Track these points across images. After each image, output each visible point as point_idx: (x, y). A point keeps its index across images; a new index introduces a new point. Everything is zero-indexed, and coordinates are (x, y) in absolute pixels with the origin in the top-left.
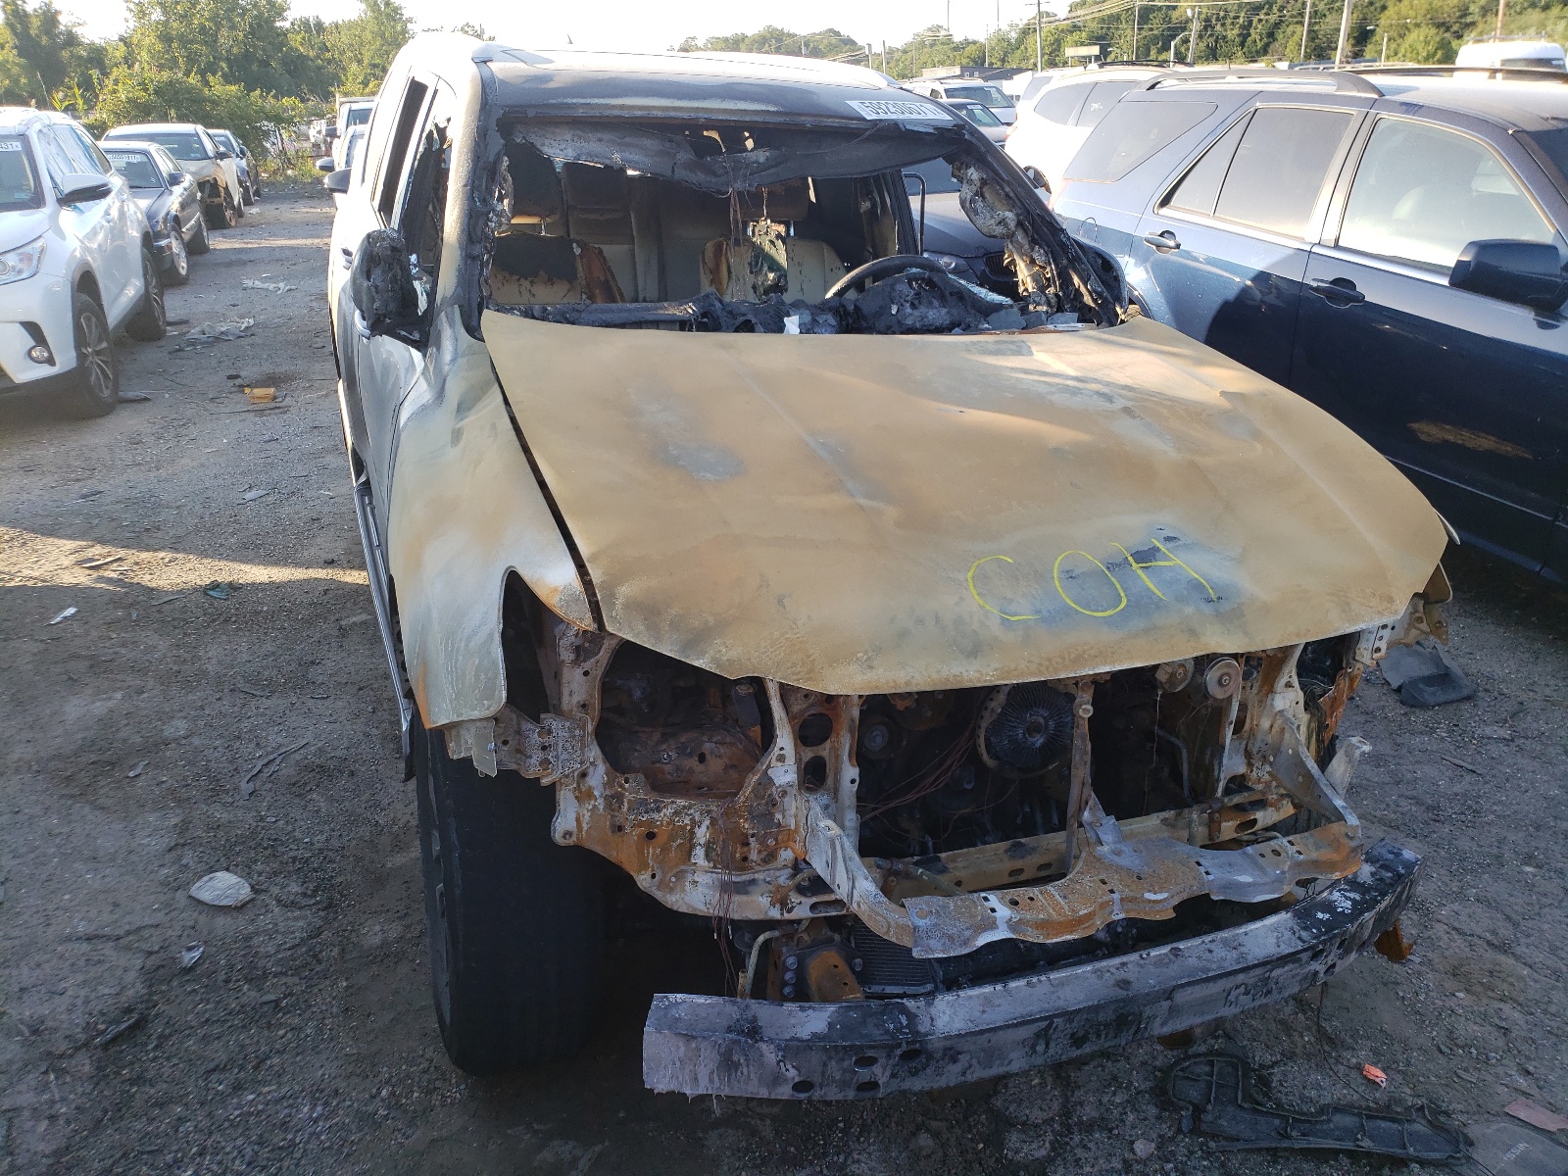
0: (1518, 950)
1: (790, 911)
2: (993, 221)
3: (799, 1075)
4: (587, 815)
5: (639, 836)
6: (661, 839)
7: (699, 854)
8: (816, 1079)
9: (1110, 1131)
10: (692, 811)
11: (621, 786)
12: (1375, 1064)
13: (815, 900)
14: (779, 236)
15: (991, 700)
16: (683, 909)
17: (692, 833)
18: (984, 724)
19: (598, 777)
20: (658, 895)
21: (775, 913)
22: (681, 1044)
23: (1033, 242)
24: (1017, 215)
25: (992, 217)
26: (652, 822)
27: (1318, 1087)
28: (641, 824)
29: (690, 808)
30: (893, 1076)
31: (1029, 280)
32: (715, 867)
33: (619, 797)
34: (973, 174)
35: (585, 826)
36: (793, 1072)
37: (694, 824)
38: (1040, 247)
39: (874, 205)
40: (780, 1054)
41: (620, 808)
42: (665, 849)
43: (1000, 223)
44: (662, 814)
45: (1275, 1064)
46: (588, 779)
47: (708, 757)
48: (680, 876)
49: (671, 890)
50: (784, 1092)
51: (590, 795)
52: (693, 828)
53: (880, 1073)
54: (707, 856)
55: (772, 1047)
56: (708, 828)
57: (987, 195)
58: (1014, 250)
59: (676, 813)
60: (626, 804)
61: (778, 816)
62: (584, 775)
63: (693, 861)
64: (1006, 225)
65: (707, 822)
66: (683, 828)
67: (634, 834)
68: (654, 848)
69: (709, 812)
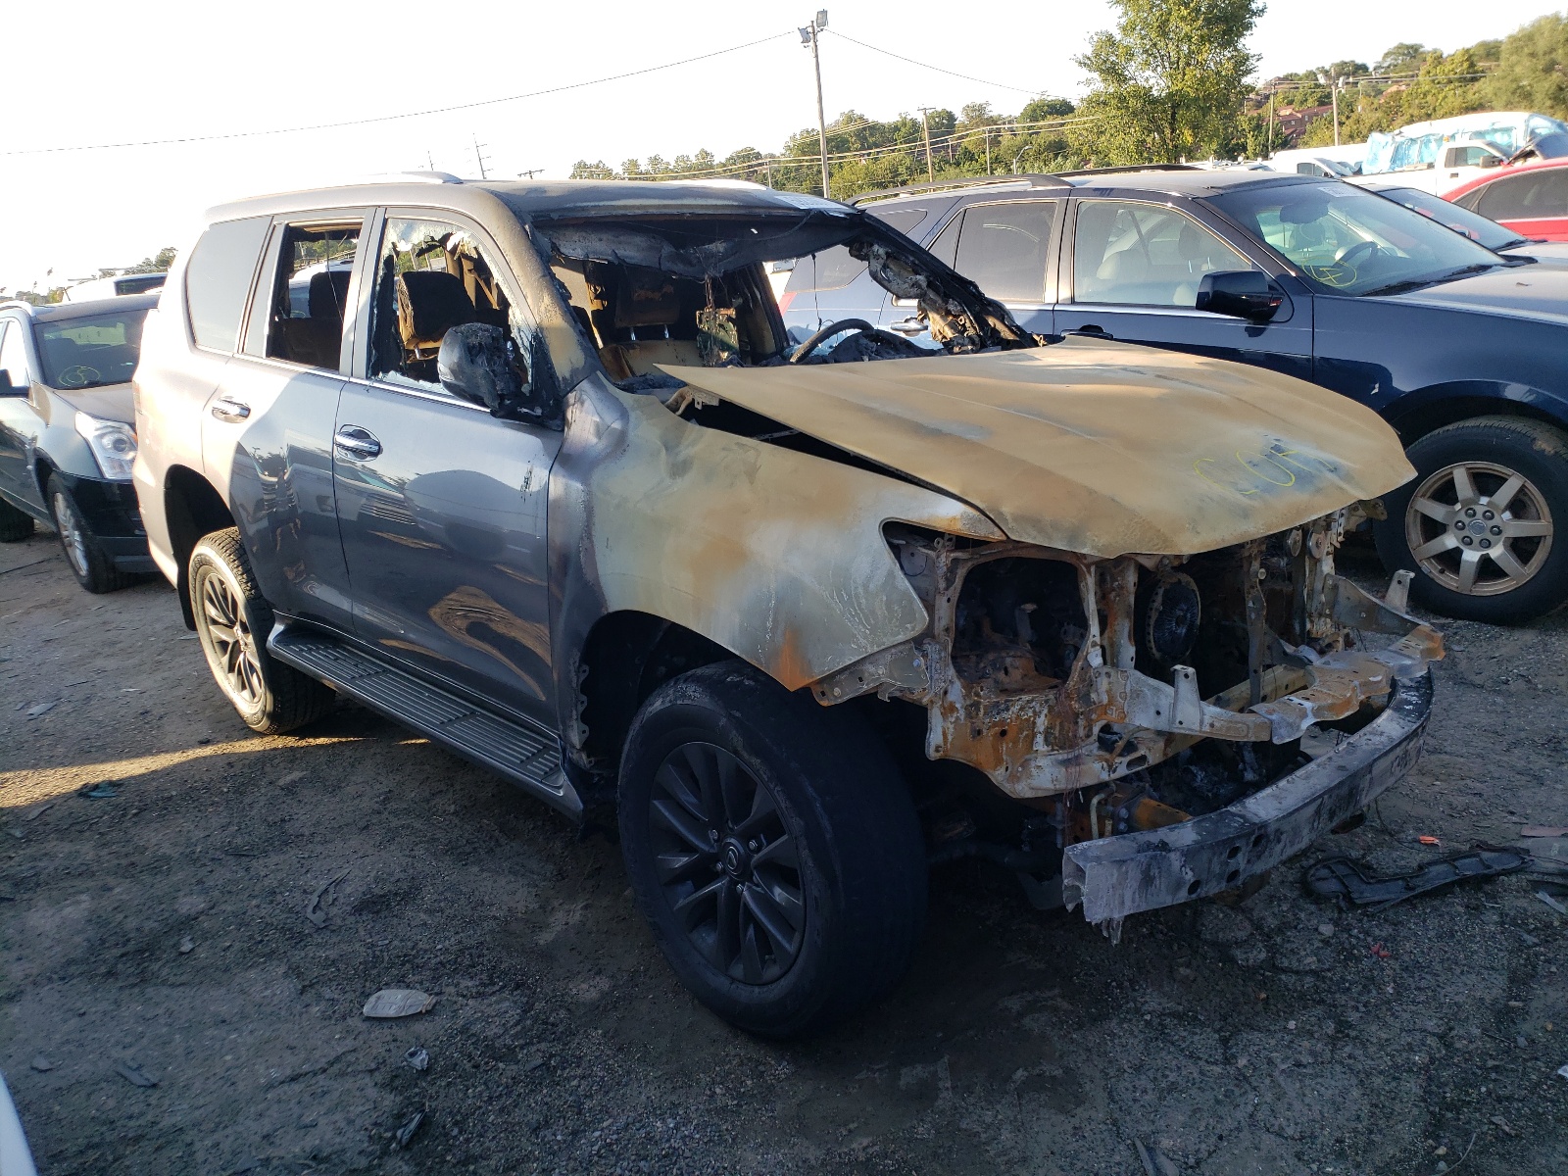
0: (1448, 749)
1: (1114, 772)
2: (906, 285)
3: (1194, 876)
4: (951, 726)
5: (994, 736)
6: (1010, 735)
7: (1040, 739)
8: (1204, 876)
9: (1296, 928)
10: (1034, 703)
11: (977, 695)
12: (1424, 834)
13: (1129, 758)
14: (730, 319)
15: (1154, 601)
16: (1029, 794)
17: (1034, 723)
18: (1152, 622)
19: (957, 693)
20: (1007, 788)
21: (1105, 777)
22: (1115, 871)
23: (946, 298)
24: (926, 277)
25: (905, 282)
26: (1003, 722)
27: (1403, 858)
28: (995, 724)
29: (1032, 700)
30: (1249, 861)
31: (947, 329)
32: (1053, 750)
33: (976, 705)
34: (879, 249)
35: (950, 738)
36: (1190, 873)
37: (1036, 714)
38: (953, 299)
39: (746, 301)
40: (1183, 859)
41: (977, 714)
42: (1015, 742)
43: (913, 285)
44: (1010, 713)
45: (1364, 856)
46: (948, 695)
47: (1010, 669)
48: (1025, 764)
49: (1019, 779)
50: (1183, 896)
51: (952, 708)
52: (1035, 719)
53: (1241, 860)
54: (1047, 742)
55: (1178, 853)
56: (1046, 715)
57: (891, 266)
58: (927, 307)
59: (1022, 709)
60: (982, 711)
61: (1093, 696)
62: (946, 693)
63: (1035, 749)
64: (920, 286)
65: (1046, 711)
66: (1027, 720)
67: (989, 735)
68: (1007, 743)
69: (1046, 701)
